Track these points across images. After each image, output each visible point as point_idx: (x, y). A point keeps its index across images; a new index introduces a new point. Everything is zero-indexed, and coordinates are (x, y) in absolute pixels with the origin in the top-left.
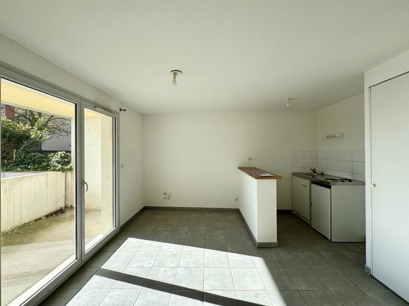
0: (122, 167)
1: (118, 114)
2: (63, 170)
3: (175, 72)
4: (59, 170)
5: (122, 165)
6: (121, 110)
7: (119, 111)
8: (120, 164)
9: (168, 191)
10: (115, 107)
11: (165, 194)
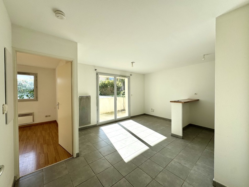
0: (131, 96)
1: (129, 77)
2: (123, 97)
3: (132, 63)
4: (122, 97)
5: (132, 95)
6: (131, 75)
7: (130, 75)
8: (131, 94)
9: (153, 108)
10: (128, 75)
11: (152, 109)
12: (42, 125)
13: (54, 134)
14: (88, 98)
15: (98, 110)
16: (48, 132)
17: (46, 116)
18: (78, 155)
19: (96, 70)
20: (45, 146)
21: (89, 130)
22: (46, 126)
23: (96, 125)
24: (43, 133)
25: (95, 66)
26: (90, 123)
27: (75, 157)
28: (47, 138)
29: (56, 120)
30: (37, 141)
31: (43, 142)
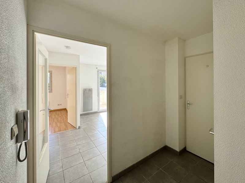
12: (55, 111)
13: (64, 117)
14: (90, 90)
15: (99, 100)
16: (60, 116)
17: (59, 105)
18: (79, 128)
19: (97, 68)
20: (58, 124)
21: (91, 115)
22: (58, 112)
23: (97, 112)
24: (57, 116)
25: (96, 65)
26: (92, 110)
27: (78, 128)
28: (59, 119)
29: (66, 108)
30: (52, 121)
31: (56, 121)
